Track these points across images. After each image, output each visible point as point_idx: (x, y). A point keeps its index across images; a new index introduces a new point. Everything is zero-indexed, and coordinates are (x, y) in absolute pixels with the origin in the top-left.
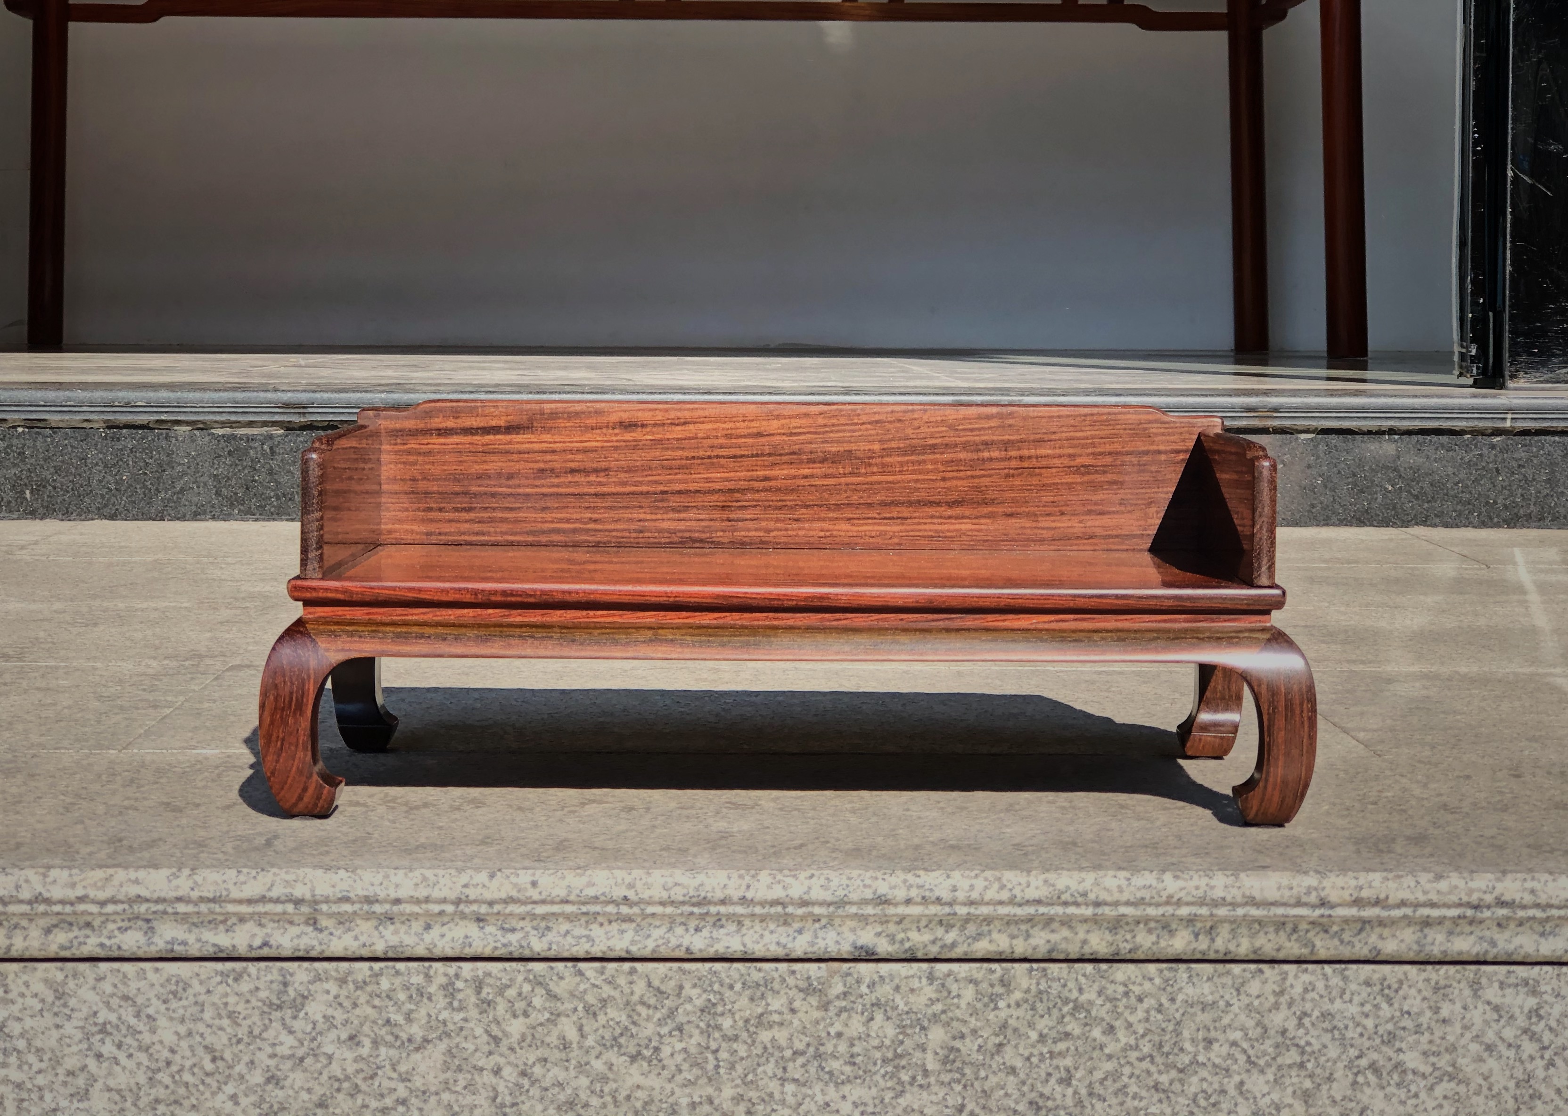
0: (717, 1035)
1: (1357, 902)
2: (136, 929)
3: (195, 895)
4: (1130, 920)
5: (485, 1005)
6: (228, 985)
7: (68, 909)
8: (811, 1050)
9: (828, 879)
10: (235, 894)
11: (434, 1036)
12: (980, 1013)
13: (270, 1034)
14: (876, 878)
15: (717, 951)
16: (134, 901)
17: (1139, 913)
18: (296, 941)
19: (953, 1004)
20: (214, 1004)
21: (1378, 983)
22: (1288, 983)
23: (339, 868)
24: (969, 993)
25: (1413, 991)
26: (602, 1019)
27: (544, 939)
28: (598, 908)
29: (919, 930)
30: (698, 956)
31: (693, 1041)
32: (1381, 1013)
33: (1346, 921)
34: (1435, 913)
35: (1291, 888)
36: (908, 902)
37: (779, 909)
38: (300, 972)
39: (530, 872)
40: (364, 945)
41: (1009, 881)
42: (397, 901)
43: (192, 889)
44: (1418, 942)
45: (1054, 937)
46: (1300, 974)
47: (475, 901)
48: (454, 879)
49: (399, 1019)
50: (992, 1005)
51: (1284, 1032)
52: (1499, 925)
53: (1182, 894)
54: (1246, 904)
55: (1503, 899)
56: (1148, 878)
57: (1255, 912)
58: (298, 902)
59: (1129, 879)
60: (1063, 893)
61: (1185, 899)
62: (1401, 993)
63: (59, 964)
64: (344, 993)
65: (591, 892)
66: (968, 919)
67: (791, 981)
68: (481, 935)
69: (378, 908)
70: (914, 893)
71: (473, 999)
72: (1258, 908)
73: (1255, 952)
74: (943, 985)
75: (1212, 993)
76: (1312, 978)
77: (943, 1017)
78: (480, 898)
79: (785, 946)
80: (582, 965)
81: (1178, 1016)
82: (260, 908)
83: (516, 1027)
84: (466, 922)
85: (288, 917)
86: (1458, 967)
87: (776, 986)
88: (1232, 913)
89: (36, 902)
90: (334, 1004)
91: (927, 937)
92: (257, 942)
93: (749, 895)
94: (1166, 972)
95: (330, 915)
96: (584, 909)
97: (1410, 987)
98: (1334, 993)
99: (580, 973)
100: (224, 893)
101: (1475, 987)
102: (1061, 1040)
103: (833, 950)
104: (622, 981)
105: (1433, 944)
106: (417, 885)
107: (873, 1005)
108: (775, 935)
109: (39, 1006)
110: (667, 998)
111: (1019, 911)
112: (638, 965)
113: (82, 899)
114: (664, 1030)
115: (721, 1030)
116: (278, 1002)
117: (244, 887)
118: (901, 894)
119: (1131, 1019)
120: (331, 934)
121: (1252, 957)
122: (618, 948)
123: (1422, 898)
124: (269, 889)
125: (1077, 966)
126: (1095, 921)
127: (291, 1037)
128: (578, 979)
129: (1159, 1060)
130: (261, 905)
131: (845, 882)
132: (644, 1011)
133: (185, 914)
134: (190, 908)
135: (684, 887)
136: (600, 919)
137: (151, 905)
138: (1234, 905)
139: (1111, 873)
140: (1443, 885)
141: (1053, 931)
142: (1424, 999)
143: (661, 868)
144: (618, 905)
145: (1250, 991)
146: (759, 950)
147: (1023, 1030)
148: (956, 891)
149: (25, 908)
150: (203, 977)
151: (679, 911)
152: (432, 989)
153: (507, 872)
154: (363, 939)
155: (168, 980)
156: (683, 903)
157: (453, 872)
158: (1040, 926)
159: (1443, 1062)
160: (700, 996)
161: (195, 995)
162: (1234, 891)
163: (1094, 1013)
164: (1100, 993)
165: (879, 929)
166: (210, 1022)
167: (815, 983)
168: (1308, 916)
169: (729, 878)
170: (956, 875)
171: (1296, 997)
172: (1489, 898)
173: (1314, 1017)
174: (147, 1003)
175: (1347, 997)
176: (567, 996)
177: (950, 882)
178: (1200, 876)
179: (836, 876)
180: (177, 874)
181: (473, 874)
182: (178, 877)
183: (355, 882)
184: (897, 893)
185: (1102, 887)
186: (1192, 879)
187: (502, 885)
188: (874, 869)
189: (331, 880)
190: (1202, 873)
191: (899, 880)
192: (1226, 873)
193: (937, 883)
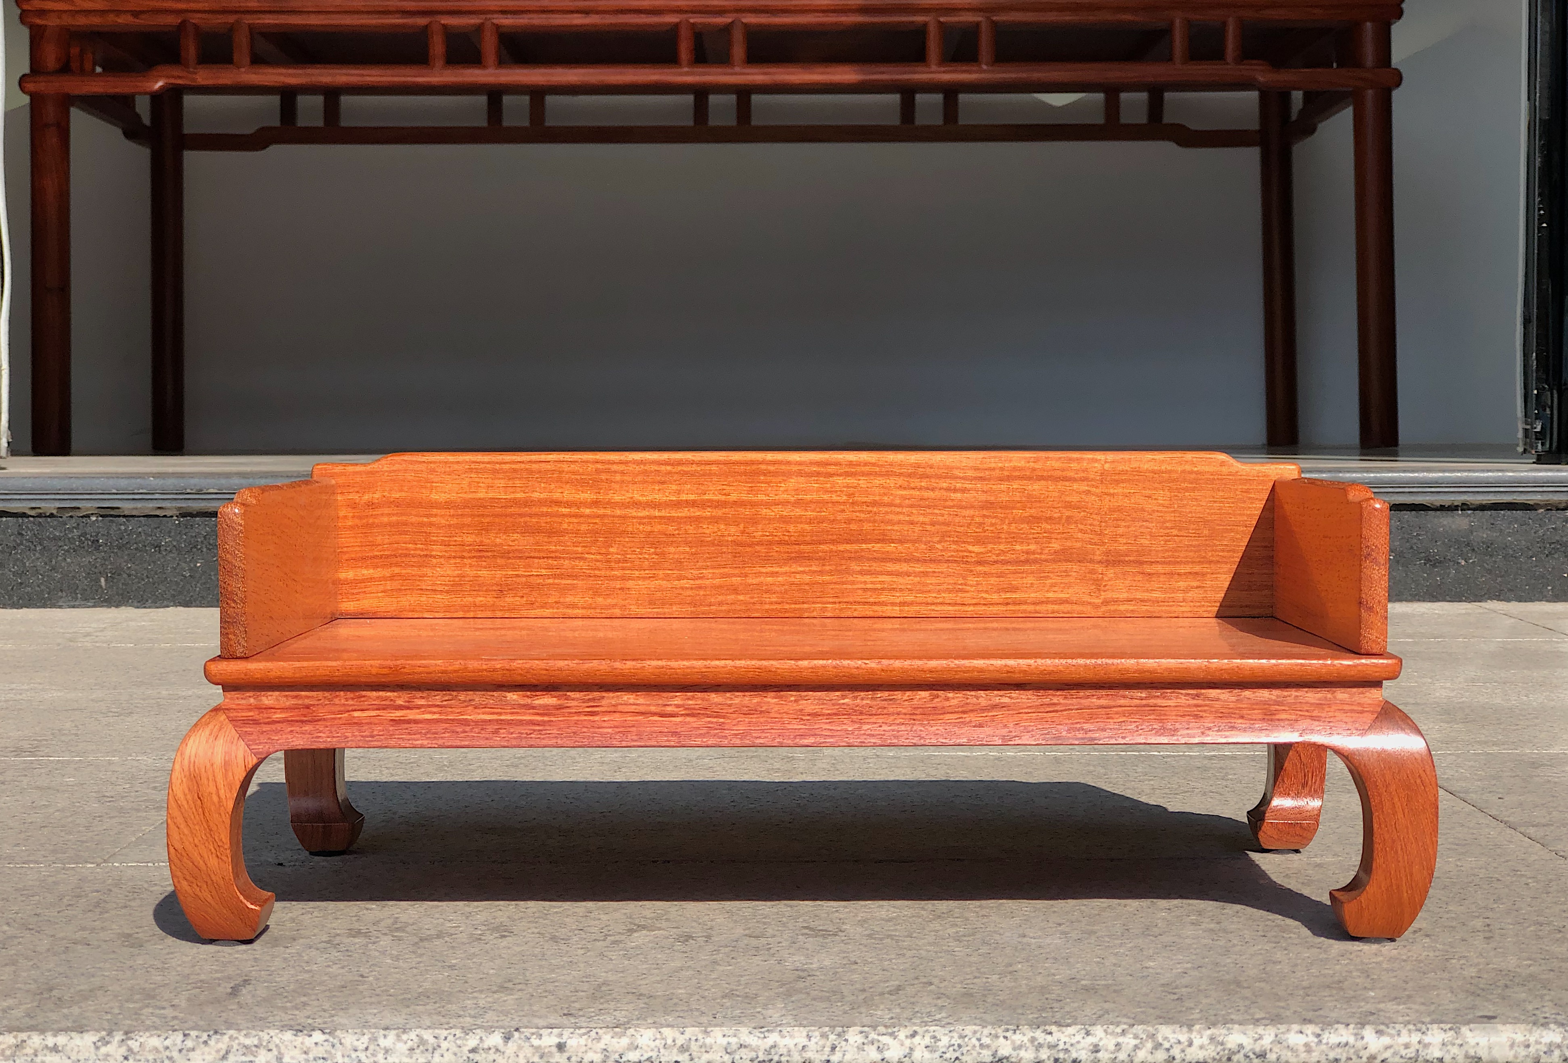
9: (935, 1037)
14: (997, 1037)
23: (313, 1030)
35: (1528, 1046)
39: (555, 1031)
41: (1166, 1039)
48: (459, 1042)
53: (1388, 1055)
56: (1343, 1035)
59: (1318, 1036)
60: (1234, 1053)
70: (1044, 1055)
106: (412, 1049)
117: (191, 1054)
131: (956, 1041)
135: (753, 1050)
139: (1296, 1027)
143: (721, 1025)
148: (1097, 1051)
153: (527, 1032)
157: (458, 1032)
162: (1455, 1050)
169: (809, 1037)
170: (1098, 1031)
177: (1090, 1040)
178: (1409, 1031)
179: (945, 1034)
180: (107, 1038)
181: (483, 1035)
182: (108, 1043)
183: (333, 1046)
184: (1022, 1053)
185: (1285, 1044)
186: (1399, 1035)
187: (520, 1048)
188: (993, 1024)
189: (302, 1043)
190: (1411, 1027)
191: (1025, 1039)
192: (1442, 1025)
193: (1073, 1041)
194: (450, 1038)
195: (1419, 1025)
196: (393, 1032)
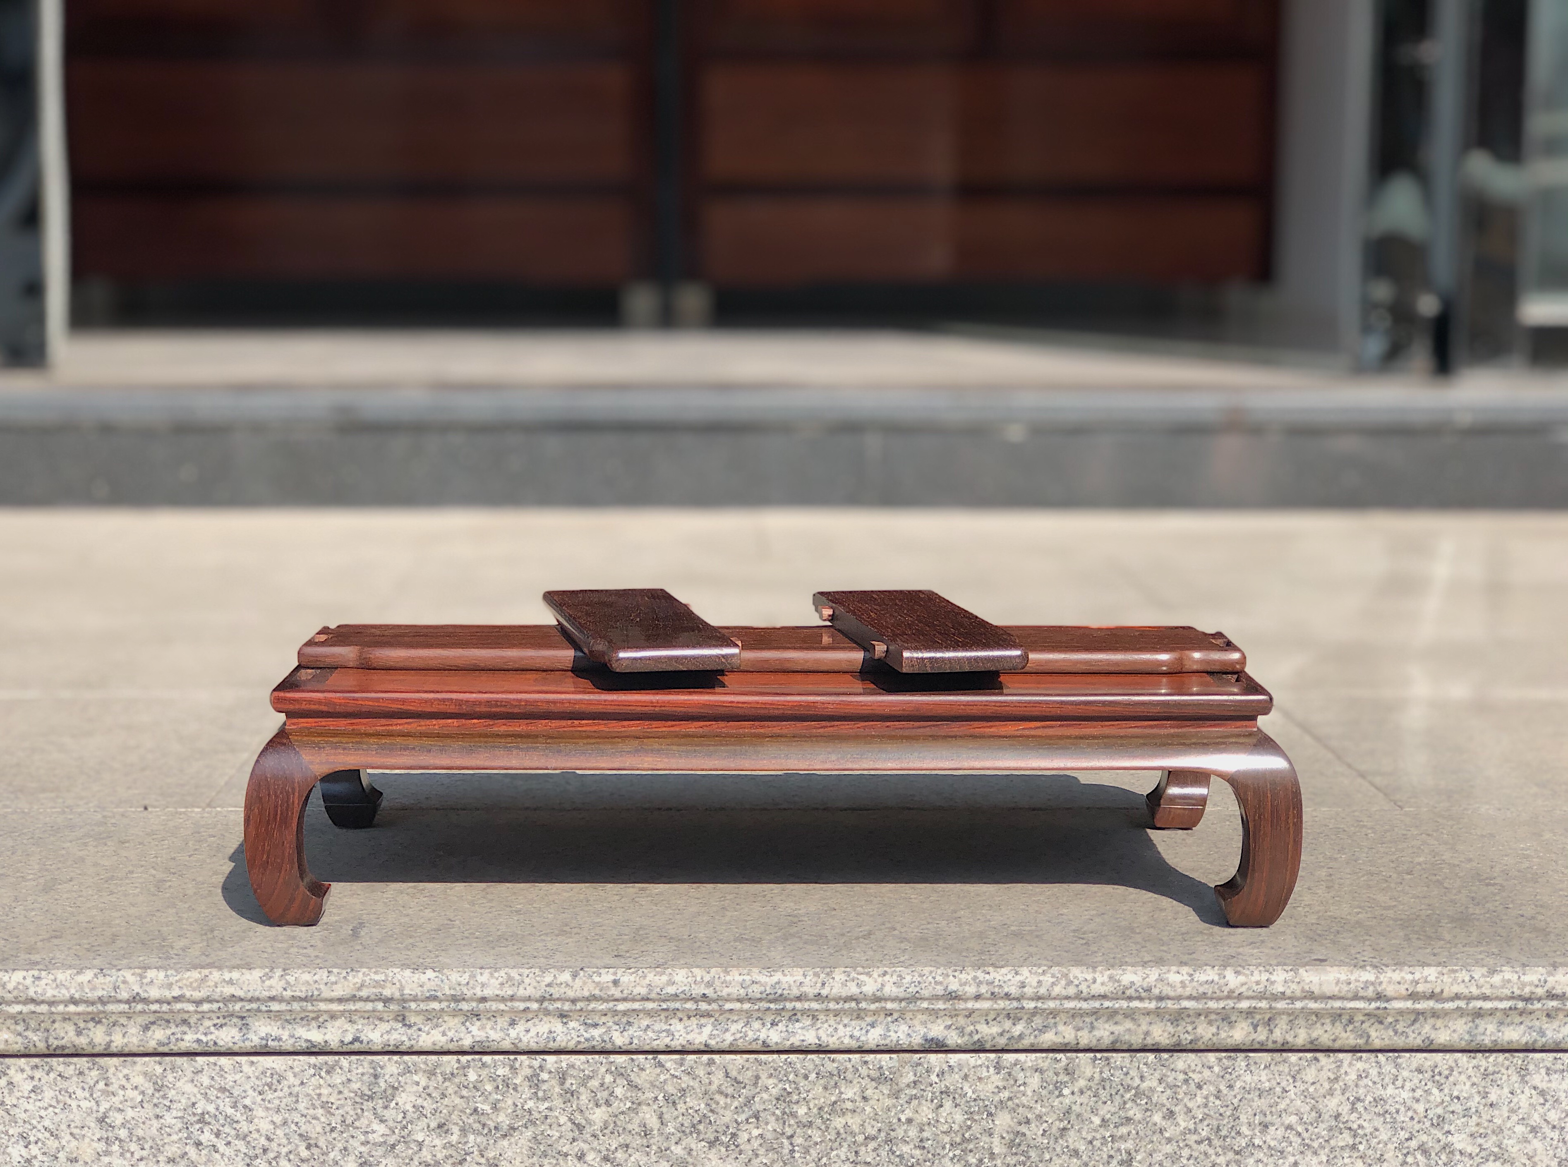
0: (792, 1122)
1: (1413, 996)
2: (231, 1026)
3: (288, 994)
4: (1191, 1013)
5: (568, 1095)
6: (322, 1078)
7: (165, 1007)
8: (883, 1134)
9: (900, 976)
10: (326, 994)
11: (520, 1123)
12: (1045, 1101)
13: (363, 1123)
14: (948, 976)
15: (792, 1044)
16: (228, 1001)
17: (1201, 1006)
18: (386, 1037)
19: (1020, 1092)
20: (308, 1095)
21: (1429, 1070)
22: (1342, 1071)
23: (426, 968)
24: (1035, 1081)
25: (1463, 1078)
26: (681, 1107)
27: (625, 1033)
28: (677, 1005)
29: (988, 1023)
30: (774, 1048)
31: (770, 1127)
32: (1432, 1098)
33: (1401, 1012)
34: (1488, 1005)
35: (1349, 983)
36: (978, 997)
37: (853, 1004)
38: (391, 1066)
39: (611, 970)
40: (452, 1040)
41: (1076, 977)
42: (484, 1000)
43: (285, 989)
44: (1469, 1032)
45: (1118, 1029)
46: (1355, 1062)
47: (558, 999)
48: (538, 979)
49: (487, 1108)
50: (1057, 1093)
51: (1337, 1117)
52: (1548, 1015)
53: (1243, 989)
54: (1305, 998)
55: (1554, 992)
56: (1211, 974)
57: (1312, 1005)
58: (387, 1001)
59: (1191, 975)
60: (1127, 988)
61: (1245, 994)
62: (1451, 1079)
63: (157, 1059)
64: (433, 1084)
65: (671, 990)
66: (1035, 1012)
67: (864, 1071)
68: (565, 1029)
69: (465, 1006)
70: (983, 989)
71: (557, 1089)
72: (1316, 1002)
73: (1312, 1042)
74: (1009, 1074)
75: (1269, 1081)
76: (1367, 1066)
77: (1010, 1103)
78: (563, 996)
79: (858, 1039)
80: (661, 1057)
81: (1235, 1101)
82: (351, 1006)
83: (599, 1115)
84: (550, 1018)
85: (378, 1014)
86: (1507, 1055)
87: (849, 1076)
88: (1291, 1006)
89: (134, 1002)
90: (423, 1095)
91: (995, 1030)
92: (349, 1038)
93: (824, 992)
94: (1224, 1060)
95: (418, 1013)
96: (665, 1006)
97: (1460, 1073)
98: (1387, 1080)
99: (661, 1065)
100: (316, 993)
101: (1523, 1072)
102: (1122, 1125)
103: (904, 1042)
104: (701, 1072)
105: (1484, 1034)
106: (502, 984)
107: (941, 1093)
108: (848, 1029)
109: (139, 1098)
110: (744, 1087)
111: (1084, 1005)
112: (716, 1057)
113: (177, 999)
114: (741, 1118)
115: (796, 1117)
116: (370, 1093)
117: (334, 987)
118: (971, 990)
119: (1190, 1105)
120: (420, 1030)
121: (1308, 1047)
122: (697, 1042)
123: (1475, 991)
124: (359, 989)
125: (1138, 1055)
126: (1158, 1013)
127: (383, 1126)
128: (658, 1070)
129: (1216, 1142)
130: (352, 1003)
131: (917, 978)
132: (722, 1101)
133: (279, 1011)
134: (283, 1007)
135: (762, 985)
136: (679, 1015)
137: (245, 1004)
138: (1293, 999)
139: (1174, 968)
140: (1497, 979)
141: (1116, 1023)
142: (1473, 1084)
143: (737, 966)
144: (696, 1002)
145: (1305, 1078)
146: (833, 1042)
147: (1086, 1115)
148: (1024, 987)
149: (124, 1007)
150: (297, 1070)
151: (757, 1007)
152: (517, 1081)
153: (590, 971)
154: (450, 1034)
155: (264, 1073)
156: (760, 1000)
157: (537, 971)
158: (1104, 1018)
159: (1489, 1144)
160: (776, 1085)
161: (289, 1087)
162: (1294, 986)
163: (1154, 1099)
164: (1160, 1081)
165: (950, 1023)
166: (305, 1112)
167: (887, 1073)
168: (1364, 1009)
169: (805, 976)
170: (1025, 971)
171: (1350, 1083)
172: (1540, 991)
173: (1367, 1102)
174: (243, 1094)
175: (1399, 1083)
176: (648, 1086)
177: (1019, 978)
178: (1260, 971)
179: (908, 974)
180: (270, 974)
181: (556, 973)
182: (271, 977)
183: (442, 981)
184: (967, 988)
185: (1166, 982)
186: (1252, 975)
187: (585, 983)
188: (944, 966)
189: (419, 979)
190: (1261, 968)
191: (969, 977)
192: (1285, 967)
193: (1006, 979)
194: (531, 975)
195: (1268, 967)
196: (488, 971)
